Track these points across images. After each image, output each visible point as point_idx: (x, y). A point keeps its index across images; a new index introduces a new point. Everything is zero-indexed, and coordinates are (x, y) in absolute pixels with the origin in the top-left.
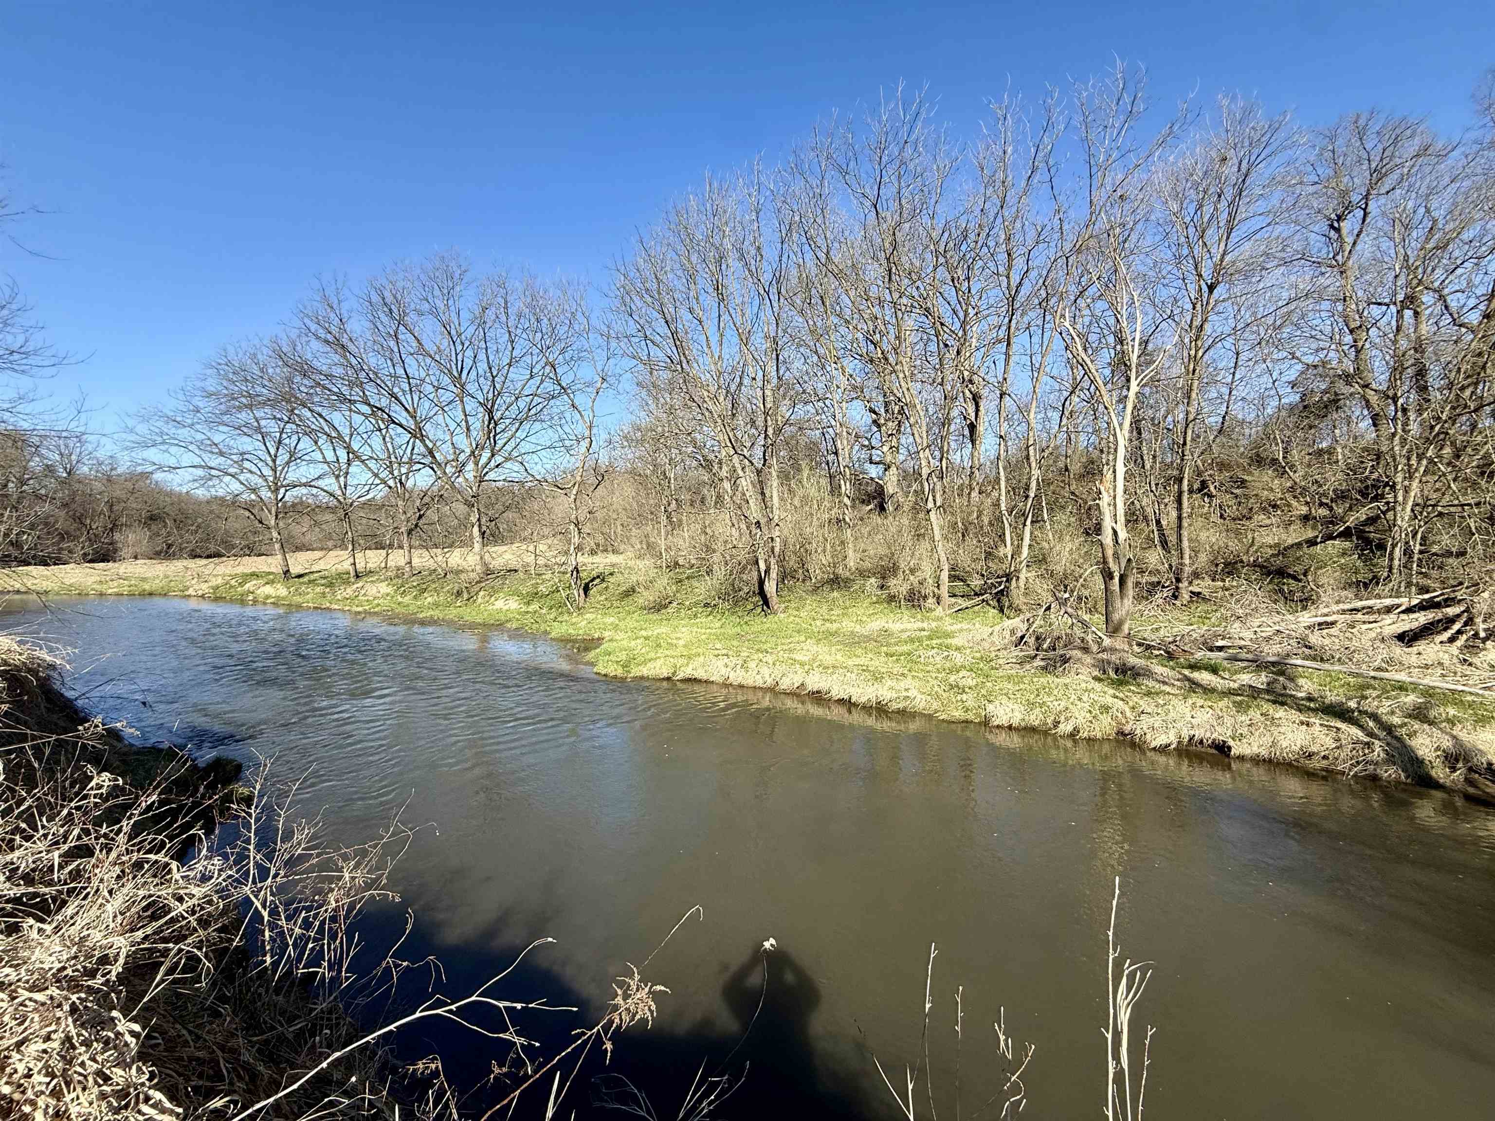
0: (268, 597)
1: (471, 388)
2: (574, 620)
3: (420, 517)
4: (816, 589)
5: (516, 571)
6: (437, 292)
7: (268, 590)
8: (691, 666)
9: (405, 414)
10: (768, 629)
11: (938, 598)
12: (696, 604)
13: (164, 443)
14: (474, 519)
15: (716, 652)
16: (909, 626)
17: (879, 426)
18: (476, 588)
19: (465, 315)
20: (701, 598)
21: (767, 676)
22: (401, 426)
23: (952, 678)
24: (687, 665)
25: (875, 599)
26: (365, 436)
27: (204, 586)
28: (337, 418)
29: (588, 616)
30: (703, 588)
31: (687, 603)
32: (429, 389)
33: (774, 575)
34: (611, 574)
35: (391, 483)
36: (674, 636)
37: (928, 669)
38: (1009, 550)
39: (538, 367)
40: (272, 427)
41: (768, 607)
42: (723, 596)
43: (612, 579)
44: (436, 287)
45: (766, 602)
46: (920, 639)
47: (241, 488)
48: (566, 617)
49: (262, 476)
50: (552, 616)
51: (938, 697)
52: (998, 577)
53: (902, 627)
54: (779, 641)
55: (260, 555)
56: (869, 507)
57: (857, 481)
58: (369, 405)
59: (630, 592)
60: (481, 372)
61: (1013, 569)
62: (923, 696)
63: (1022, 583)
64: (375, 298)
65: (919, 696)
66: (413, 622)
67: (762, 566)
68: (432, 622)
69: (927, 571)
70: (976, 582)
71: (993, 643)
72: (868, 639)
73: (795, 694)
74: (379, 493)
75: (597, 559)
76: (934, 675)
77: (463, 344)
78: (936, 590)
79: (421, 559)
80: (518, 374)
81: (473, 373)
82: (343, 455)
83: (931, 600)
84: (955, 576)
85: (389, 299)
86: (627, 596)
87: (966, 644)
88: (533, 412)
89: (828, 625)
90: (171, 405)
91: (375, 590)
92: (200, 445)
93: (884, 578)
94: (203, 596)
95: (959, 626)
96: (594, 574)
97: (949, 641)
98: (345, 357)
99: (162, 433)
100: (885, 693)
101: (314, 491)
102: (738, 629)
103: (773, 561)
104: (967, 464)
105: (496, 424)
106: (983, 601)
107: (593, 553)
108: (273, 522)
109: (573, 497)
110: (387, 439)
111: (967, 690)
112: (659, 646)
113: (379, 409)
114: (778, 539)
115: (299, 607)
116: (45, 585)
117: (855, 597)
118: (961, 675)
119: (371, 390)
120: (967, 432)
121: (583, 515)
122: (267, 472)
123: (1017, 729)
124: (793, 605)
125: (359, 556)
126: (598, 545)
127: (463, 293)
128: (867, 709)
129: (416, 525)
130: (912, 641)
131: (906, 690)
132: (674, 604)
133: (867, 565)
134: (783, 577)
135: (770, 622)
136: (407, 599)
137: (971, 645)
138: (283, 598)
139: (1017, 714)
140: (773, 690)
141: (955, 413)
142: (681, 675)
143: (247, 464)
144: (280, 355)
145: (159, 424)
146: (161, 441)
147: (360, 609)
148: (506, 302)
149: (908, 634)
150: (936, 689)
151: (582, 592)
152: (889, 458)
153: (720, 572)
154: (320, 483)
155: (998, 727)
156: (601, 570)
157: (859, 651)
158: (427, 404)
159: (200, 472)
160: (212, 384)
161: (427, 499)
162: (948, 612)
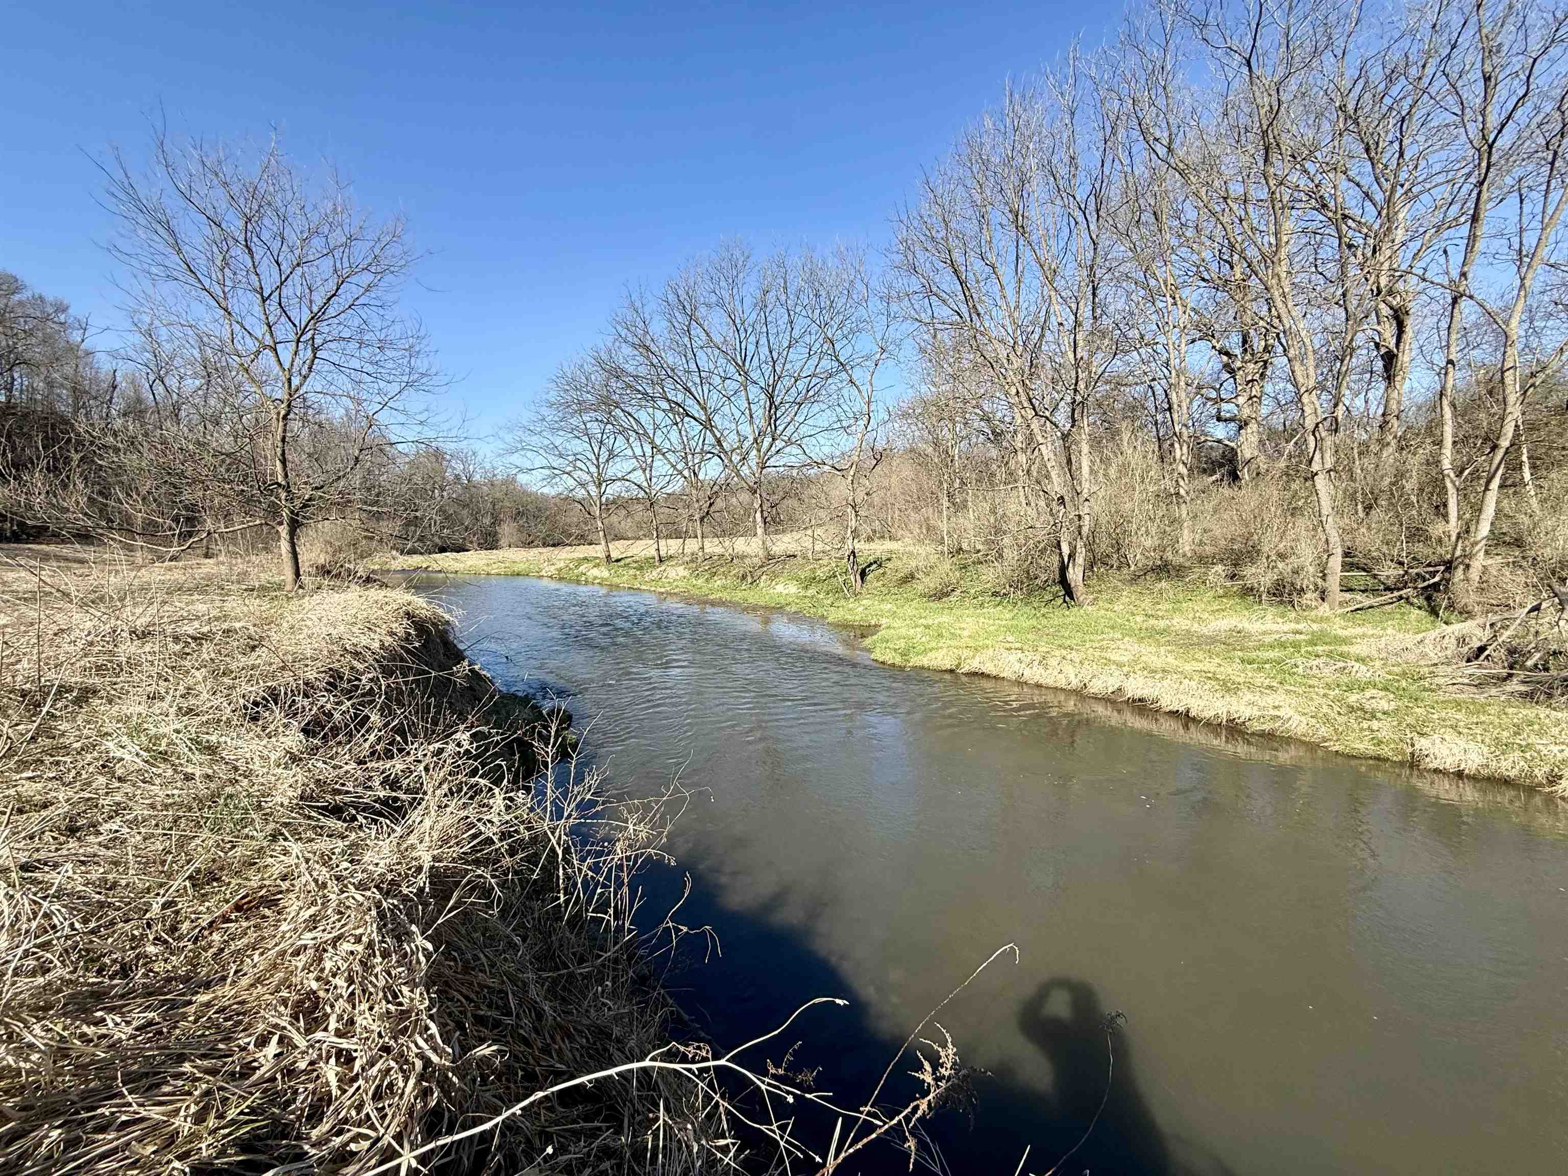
0: (595, 578)
1: (755, 375)
2: (851, 606)
3: (711, 505)
4: (1135, 579)
5: (795, 556)
6: (723, 284)
7: (595, 572)
8: (977, 659)
9: (697, 407)
10: (1072, 623)
11: (1323, 592)
12: (983, 592)
13: (523, 449)
14: (756, 505)
15: (1008, 645)
16: (1275, 627)
17: (1232, 372)
18: (759, 573)
19: (748, 301)
20: (988, 585)
21: (1072, 677)
22: (695, 419)
23: (1353, 698)
24: (974, 657)
25: (1221, 592)
26: (665, 430)
27: (553, 568)
28: (643, 416)
29: (865, 602)
30: (989, 575)
31: (973, 591)
32: (717, 380)
33: (1080, 560)
34: (889, 560)
35: (686, 473)
36: (957, 625)
37: (1311, 682)
38: (1453, 526)
39: (817, 345)
40: (594, 428)
41: (1072, 598)
42: (1016, 585)
43: (890, 565)
44: (722, 278)
45: (1069, 592)
46: (1296, 646)
47: (574, 483)
48: (843, 602)
49: (589, 473)
50: (829, 602)
51: (1327, 720)
52: (1429, 565)
53: (1264, 628)
54: (1087, 637)
55: (590, 544)
56: (1214, 478)
57: (1198, 445)
58: (668, 400)
59: (909, 578)
60: (763, 358)
61: (1458, 553)
62: (1303, 718)
63: (1474, 574)
64: (671, 297)
65: (1297, 717)
66: (705, 603)
67: (1066, 549)
68: (721, 603)
69: (1306, 556)
70: (1389, 572)
71: (1424, 655)
72: (1212, 640)
73: (1112, 700)
74: (677, 485)
75: (872, 546)
76: (1322, 691)
77: (746, 331)
78: (1319, 581)
79: (713, 546)
80: (797, 355)
81: (756, 359)
82: (648, 449)
83: (1310, 597)
84: (1352, 564)
85: (683, 296)
86: (906, 582)
87: (1375, 654)
88: (811, 393)
89: (1152, 622)
90: (527, 417)
91: (674, 574)
92: (546, 448)
93: (1235, 565)
94: (551, 577)
95: (1359, 631)
96: (871, 559)
97: (1345, 648)
98: (648, 358)
99: (521, 441)
100: (1242, 708)
101: (627, 483)
102: (1034, 622)
103: (1080, 544)
104: (1376, 410)
105: (777, 409)
106: (1401, 598)
107: (869, 539)
108: (598, 513)
109: (850, 478)
110: (683, 433)
111: (1379, 715)
112: (940, 635)
113: (676, 403)
114: (1087, 517)
115: (618, 586)
116: (457, 566)
117: (1192, 590)
118: (1368, 694)
119: (669, 384)
120: (1379, 365)
121: (860, 495)
122: (593, 469)
123: (1474, 778)
124: (1104, 596)
125: (662, 542)
126: (874, 531)
127: (747, 279)
128: (1212, 726)
129: (708, 513)
130: (1282, 645)
131: (1275, 707)
132: (958, 592)
133: (1209, 550)
134: (1091, 565)
135: (1074, 615)
136: (700, 582)
137: (1384, 655)
138: (606, 580)
139: (1473, 756)
140: (1080, 694)
141: (1360, 339)
142: (965, 669)
143: (579, 464)
144: (600, 362)
145: (520, 433)
146: (520, 448)
147: (663, 590)
148: (785, 282)
149: (1277, 637)
150: (1325, 709)
151: (858, 577)
152: (1246, 412)
153: (1011, 555)
154: (631, 477)
155: (1436, 771)
156: (878, 554)
157: (1200, 655)
158: (715, 395)
159: (547, 472)
160: (553, 396)
161: (716, 488)
162: (1340, 611)
